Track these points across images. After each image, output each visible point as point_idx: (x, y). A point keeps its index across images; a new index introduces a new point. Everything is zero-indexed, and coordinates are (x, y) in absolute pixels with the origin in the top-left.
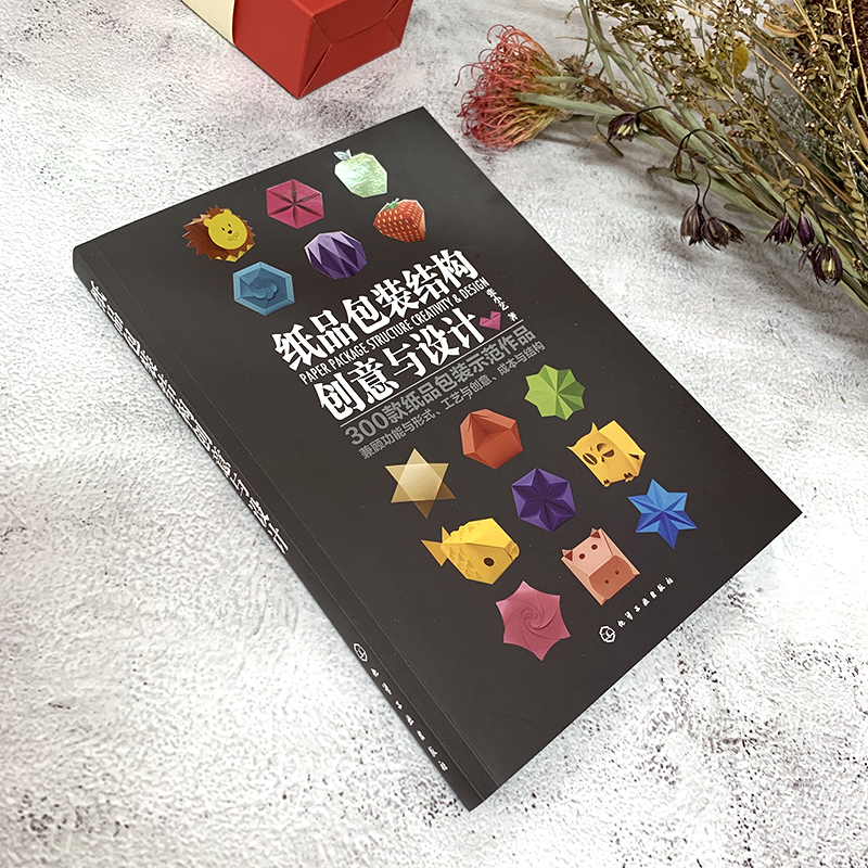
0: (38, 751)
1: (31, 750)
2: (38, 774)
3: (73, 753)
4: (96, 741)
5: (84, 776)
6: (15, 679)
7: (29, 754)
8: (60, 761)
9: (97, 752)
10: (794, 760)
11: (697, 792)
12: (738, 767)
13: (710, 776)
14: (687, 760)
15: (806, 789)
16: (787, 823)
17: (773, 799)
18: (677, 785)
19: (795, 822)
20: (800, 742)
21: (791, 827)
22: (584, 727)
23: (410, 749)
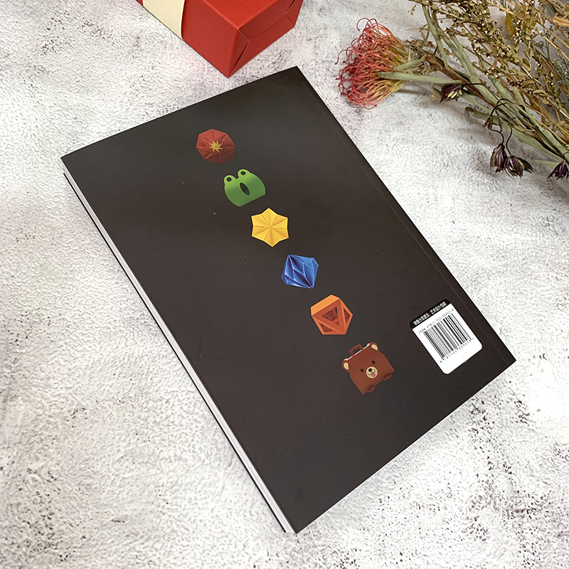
0: (109, 550)
1: (105, 550)
2: (110, 564)
3: (130, 549)
4: (142, 541)
5: (137, 563)
6: (90, 506)
7: (104, 552)
8: (123, 555)
9: (143, 548)
10: (558, 520)
11: (499, 544)
12: (525, 527)
13: (506, 534)
14: (493, 525)
15: (565, 538)
16: (553, 560)
17: (545, 545)
18: (487, 541)
19: (558, 558)
20: (562, 509)
21: (556, 562)
22: (430, 509)
23: (326, 531)
